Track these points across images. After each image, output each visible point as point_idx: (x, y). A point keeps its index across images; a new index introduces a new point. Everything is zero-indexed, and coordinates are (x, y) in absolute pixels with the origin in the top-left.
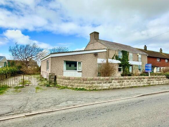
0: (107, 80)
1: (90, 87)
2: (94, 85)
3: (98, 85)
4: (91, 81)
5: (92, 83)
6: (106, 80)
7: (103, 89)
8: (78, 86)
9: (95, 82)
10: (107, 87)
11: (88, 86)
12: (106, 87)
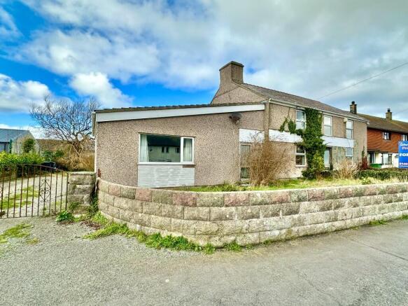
0: (281, 201)
1: (210, 235)
2: (228, 225)
3: (245, 224)
4: (215, 209)
5: (221, 219)
6: (275, 203)
7: (266, 243)
8: (161, 227)
9: (231, 215)
10: (281, 229)
11: (203, 229)
12: (277, 233)
